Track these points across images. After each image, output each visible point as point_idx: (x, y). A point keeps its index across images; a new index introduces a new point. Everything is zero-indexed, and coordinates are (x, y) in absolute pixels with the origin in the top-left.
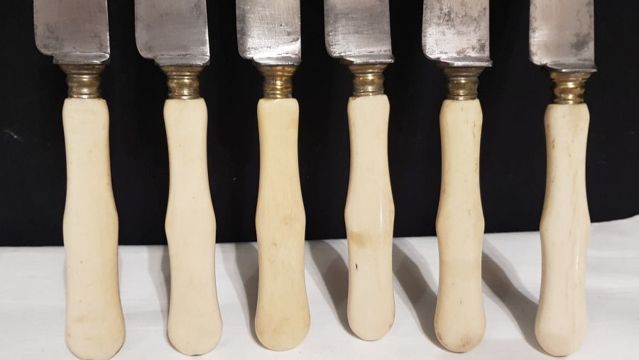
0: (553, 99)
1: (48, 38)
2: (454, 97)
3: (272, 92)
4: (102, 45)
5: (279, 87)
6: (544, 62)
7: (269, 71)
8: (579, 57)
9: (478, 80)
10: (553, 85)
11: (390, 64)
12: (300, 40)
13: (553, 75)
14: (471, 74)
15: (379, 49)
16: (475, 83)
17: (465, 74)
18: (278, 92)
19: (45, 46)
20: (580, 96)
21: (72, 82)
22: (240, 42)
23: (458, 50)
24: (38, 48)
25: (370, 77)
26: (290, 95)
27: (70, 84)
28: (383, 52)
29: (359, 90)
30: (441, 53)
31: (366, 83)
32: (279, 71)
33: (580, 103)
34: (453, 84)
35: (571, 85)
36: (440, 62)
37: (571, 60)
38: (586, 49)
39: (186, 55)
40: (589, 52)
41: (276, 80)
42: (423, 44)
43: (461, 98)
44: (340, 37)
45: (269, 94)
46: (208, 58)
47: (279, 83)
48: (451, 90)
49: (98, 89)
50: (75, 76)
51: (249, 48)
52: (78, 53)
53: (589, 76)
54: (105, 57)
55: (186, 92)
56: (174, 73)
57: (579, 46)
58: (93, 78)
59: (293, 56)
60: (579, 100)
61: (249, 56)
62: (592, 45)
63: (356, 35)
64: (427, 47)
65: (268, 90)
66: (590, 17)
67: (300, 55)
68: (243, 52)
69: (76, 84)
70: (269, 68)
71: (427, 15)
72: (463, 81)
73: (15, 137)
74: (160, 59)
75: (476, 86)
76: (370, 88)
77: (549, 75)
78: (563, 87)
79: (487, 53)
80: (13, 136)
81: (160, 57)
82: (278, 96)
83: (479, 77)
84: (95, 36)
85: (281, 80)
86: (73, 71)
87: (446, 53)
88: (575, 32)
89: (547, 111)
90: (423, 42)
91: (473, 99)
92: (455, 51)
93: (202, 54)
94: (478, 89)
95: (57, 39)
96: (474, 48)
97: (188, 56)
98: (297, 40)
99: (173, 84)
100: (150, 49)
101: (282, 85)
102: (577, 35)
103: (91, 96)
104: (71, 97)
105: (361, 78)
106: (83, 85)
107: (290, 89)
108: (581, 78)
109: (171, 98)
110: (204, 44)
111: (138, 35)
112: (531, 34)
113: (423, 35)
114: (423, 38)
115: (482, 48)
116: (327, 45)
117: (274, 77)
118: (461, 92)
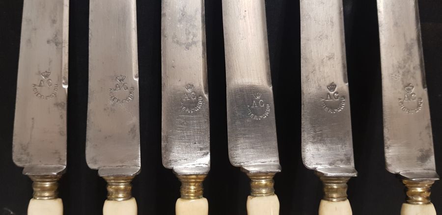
0: (407, 199)
1: (22, 154)
2: (329, 199)
3: (187, 194)
4: (60, 159)
5: (192, 191)
6: (398, 171)
7: (184, 178)
8: (424, 167)
9: (347, 185)
10: (406, 189)
11: (277, 174)
12: (209, 154)
13: (405, 182)
14: (341, 182)
15: (269, 160)
16: (345, 188)
17: (336, 181)
18: (192, 195)
19: (19, 160)
20: (427, 198)
21: (36, 187)
22: (164, 156)
23: (330, 162)
24: (14, 161)
25: (263, 182)
26: (202, 196)
27: (34, 189)
28: (272, 163)
29: (254, 192)
30: (317, 164)
31: (260, 187)
32: (193, 179)
33: (428, 203)
34: (327, 188)
35: (419, 190)
36: (317, 171)
37: (418, 170)
38: (429, 161)
39: (123, 166)
40: (431, 163)
41: (190, 185)
42: (303, 158)
43: (335, 200)
44: (239, 151)
45: (184, 196)
46: (139, 168)
47: (192, 187)
48: (326, 193)
49: (55, 192)
50: (39, 183)
51: (170, 161)
52: (43, 165)
53: (433, 183)
54: (62, 168)
55: (121, 195)
56: (113, 181)
57: (423, 158)
58: (51, 184)
59: (204, 166)
60: (427, 201)
61: (170, 167)
62: (433, 158)
63: (252, 150)
64: (306, 159)
65: (183, 192)
66: (430, 137)
67: (209, 165)
68: (166, 164)
69: (39, 189)
70: (185, 177)
71: (305, 136)
72: (335, 187)
73: (12, 213)
74: (102, 170)
75: (346, 190)
76: (264, 191)
77: (401, 181)
78: (413, 191)
79: (352, 165)
80: (10, 213)
81: (102, 168)
82: (192, 198)
83: (347, 183)
84: (56, 153)
85: (195, 185)
86: (38, 180)
87: (321, 164)
88: (419, 149)
89: (402, 209)
90: (302, 156)
91: (344, 200)
92: (327, 162)
93: (135, 166)
94: (348, 193)
95: (28, 154)
96: (342, 160)
97: (123, 167)
98: (207, 153)
99: (110, 189)
100: (95, 162)
101: (195, 189)
102: (421, 150)
103: (49, 198)
104: (35, 198)
105: (257, 183)
106: (44, 190)
107: (201, 192)
108: (427, 184)
109: (109, 200)
110: (136, 158)
111: (87, 152)
112: (386, 150)
113: (302, 151)
114: (303, 153)
115: (348, 160)
116: (230, 157)
117: (189, 183)
118: (335, 195)
